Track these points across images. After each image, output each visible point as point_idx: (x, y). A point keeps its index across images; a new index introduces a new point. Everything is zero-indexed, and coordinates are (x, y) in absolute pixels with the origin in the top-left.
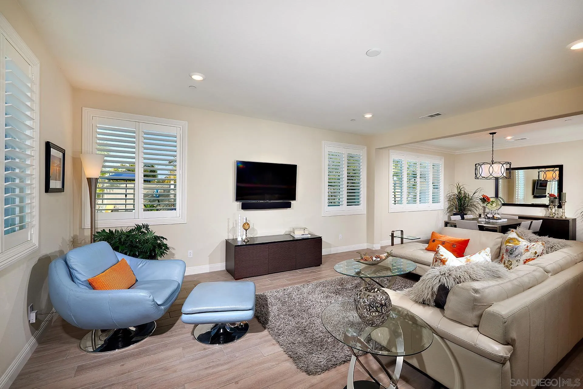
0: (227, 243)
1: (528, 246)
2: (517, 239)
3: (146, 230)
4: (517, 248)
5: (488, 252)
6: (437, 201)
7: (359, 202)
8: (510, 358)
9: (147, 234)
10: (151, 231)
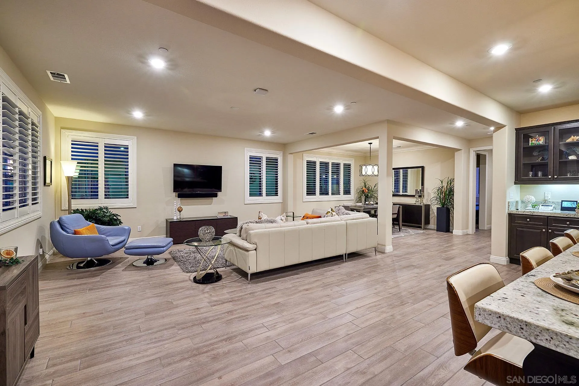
0: (167, 221)
6: (349, 193)
7: (277, 194)
8: (256, 250)
9: (107, 213)
10: (109, 211)
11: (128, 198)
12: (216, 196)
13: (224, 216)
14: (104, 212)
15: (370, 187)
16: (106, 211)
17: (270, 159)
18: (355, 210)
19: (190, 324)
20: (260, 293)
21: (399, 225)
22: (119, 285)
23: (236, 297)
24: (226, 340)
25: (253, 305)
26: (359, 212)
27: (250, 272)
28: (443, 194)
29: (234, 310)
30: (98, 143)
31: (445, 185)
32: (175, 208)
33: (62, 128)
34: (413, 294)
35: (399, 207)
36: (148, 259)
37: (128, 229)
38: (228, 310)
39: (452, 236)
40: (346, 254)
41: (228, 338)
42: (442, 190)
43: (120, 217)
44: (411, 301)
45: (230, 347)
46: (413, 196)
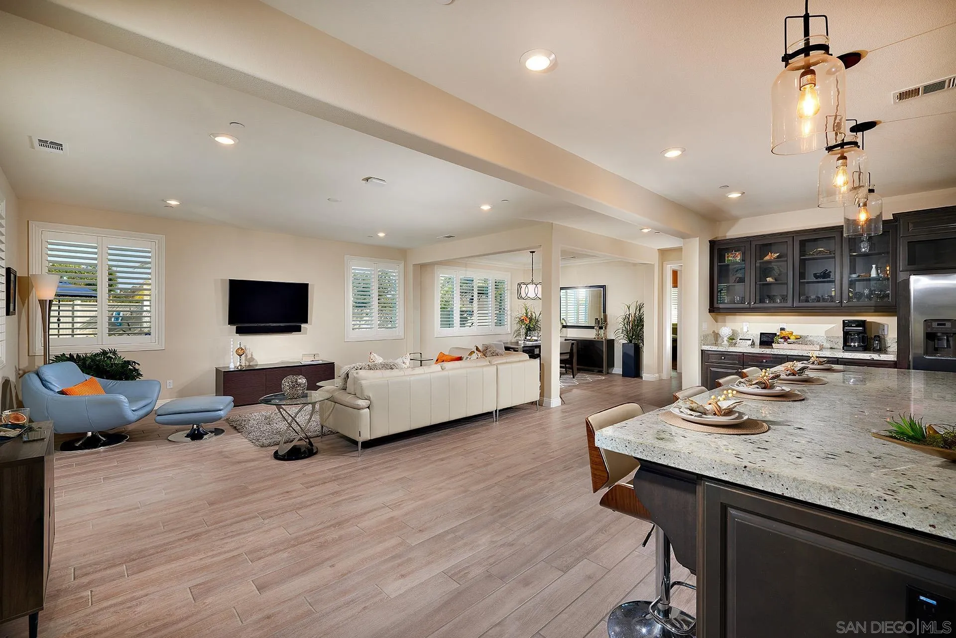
0: (217, 370)
3: (114, 355)
6: (503, 324)
7: (395, 325)
8: (368, 407)
10: (119, 356)
11: (150, 334)
12: (298, 329)
13: (313, 361)
14: (109, 357)
15: (534, 315)
18: (512, 348)
19: (279, 512)
20: (377, 467)
21: (572, 368)
22: (154, 470)
23: (342, 474)
24: (334, 526)
25: (368, 483)
26: (517, 351)
27: (361, 440)
28: (631, 326)
29: (342, 490)
31: (632, 311)
32: (232, 350)
33: (31, 219)
34: (580, 456)
35: (573, 344)
36: (193, 430)
38: (333, 491)
39: (642, 382)
40: (496, 411)
41: (337, 523)
42: (629, 319)
43: (139, 365)
44: (577, 465)
45: (342, 532)
46: (592, 328)
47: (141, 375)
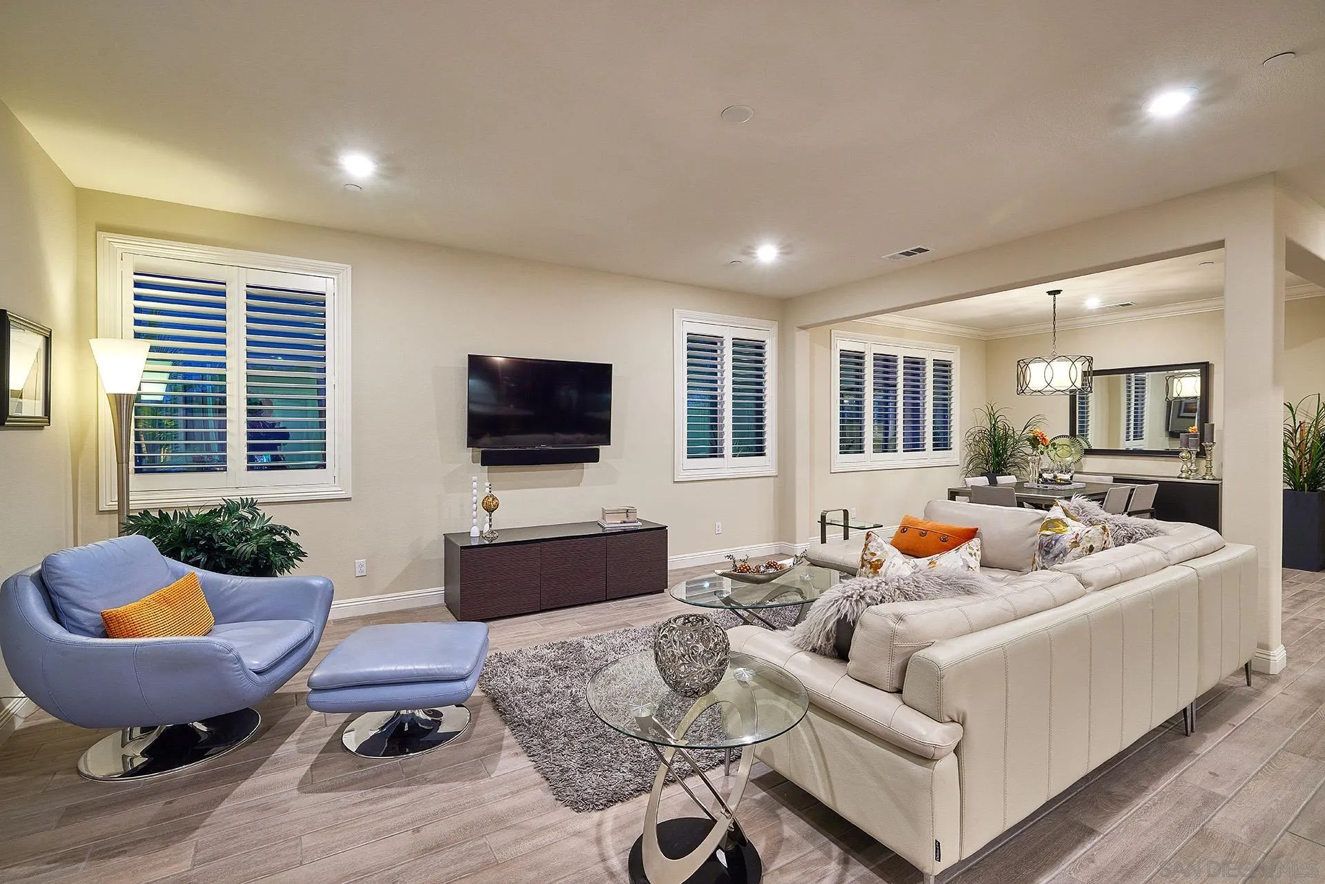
0: (448, 539)
1: (1078, 534)
2: (1062, 521)
3: (250, 513)
4: (1058, 539)
5: (975, 548)
6: (946, 445)
7: (762, 449)
8: (956, 748)
9: (253, 520)
10: (261, 514)
11: (324, 466)
12: (594, 457)
13: (624, 522)
14: (241, 518)
16: (250, 517)
17: (743, 346)
28: (1302, 450)
30: (225, 284)
32: (475, 498)
33: (102, 228)
37: (324, 587)
40: (1193, 704)
43: (297, 534)
46: (1161, 454)
47: (303, 554)
